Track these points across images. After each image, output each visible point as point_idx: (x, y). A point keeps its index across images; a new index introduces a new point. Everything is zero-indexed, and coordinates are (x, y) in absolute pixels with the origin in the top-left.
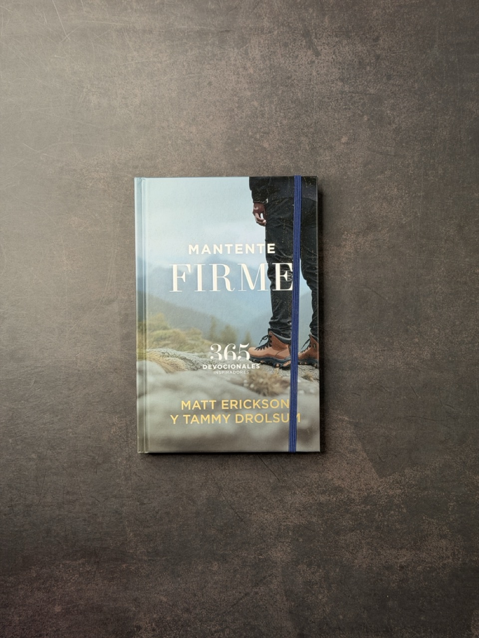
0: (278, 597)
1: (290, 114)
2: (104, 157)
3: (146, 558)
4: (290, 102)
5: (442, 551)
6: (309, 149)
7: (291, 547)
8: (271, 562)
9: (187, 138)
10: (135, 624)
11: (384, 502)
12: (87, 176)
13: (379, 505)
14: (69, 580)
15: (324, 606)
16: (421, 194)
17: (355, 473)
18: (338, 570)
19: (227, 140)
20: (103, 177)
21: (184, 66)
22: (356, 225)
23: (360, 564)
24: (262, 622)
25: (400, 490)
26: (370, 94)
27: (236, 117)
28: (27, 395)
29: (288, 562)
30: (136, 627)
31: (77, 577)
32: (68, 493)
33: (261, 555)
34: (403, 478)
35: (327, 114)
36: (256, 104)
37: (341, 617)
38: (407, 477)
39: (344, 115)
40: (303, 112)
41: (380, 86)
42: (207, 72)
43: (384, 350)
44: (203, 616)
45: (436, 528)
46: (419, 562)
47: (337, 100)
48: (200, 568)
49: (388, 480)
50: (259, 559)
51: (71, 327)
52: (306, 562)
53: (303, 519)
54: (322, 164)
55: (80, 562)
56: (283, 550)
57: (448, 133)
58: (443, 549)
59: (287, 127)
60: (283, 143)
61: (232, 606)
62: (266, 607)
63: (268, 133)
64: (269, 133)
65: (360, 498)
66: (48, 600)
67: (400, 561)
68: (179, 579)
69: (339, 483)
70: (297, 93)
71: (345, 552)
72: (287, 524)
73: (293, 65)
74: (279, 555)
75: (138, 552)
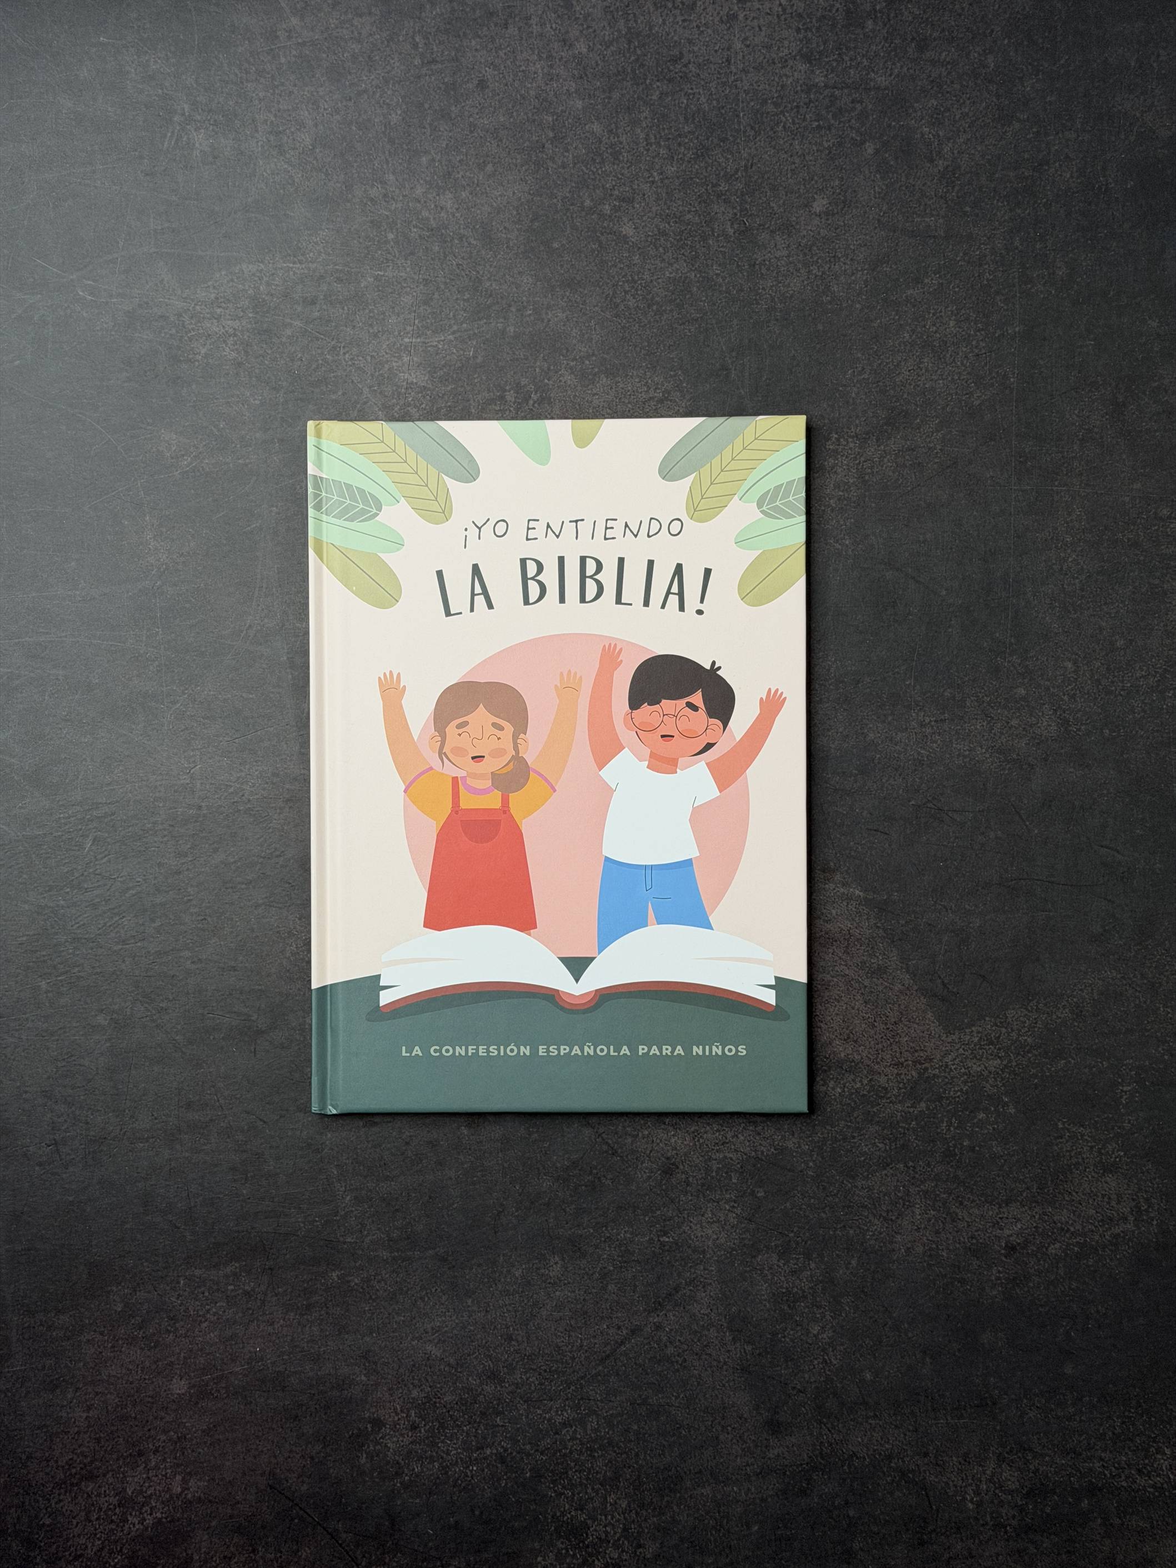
0: (713, 1333)
1: (682, 149)
2: (232, 280)
3: (385, 1254)
4: (682, 119)
5: (1108, 1203)
6: (734, 233)
7: (739, 1211)
8: (690, 1252)
9: (433, 224)
10: (367, 1416)
11: (961, 1090)
12: (193, 329)
13: (947, 1099)
14: (204, 1316)
15: (824, 1350)
16: (1017, 329)
17: (886, 1024)
18: (854, 1262)
19: (532, 221)
20: (231, 331)
21: (415, 46)
22: (857, 417)
23: (909, 1245)
24: (677, 1398)
25: (999, 1061)
26: (878, 88)
27: (550, 164)
28: (76, 875)
29: (733, 1249)
30: (370, 1422)
31: (221, 1307)
32: (189, 1105)
33: (665, 1234)
34: (1004, 1030)
35: (773, 143)
36: (596, 127)
37: (868, 1376)
38: (1015, 1027)
39: (816, 144)
40: (716, 141)
41: (902, 67)
42: (474, 56)
43: (943, 721)
44: (533, 1388)
45: (1092, 1147)
46: (1053, 1233)
47: (798, 107)
48: (518, 1273)
49: (968, 1037)
50: (663, 1244)
51: (174, 703)
52: (776, 1246)
53: (763, 1143)
54: (768, 269)
55: (229, 1270)
56: (718, 1221)
57: (1075, 175)
58: (1110, 1198)
59: (677, 182)
60: (669, 223)
61: (603, 1360)
62: (685, 1360)
63: (630, 201)
64: (634, 198)
65: (901, 1085)
66: (154, 1367)
67: (1007, 1232)
68: (469, 1302)
69: (850, 1051)
70: (697, 96)
71: (871, 1217)
72: (725, 1157)
73: (684, 28)
74: (710, 1232)
75: (367, 1240)
